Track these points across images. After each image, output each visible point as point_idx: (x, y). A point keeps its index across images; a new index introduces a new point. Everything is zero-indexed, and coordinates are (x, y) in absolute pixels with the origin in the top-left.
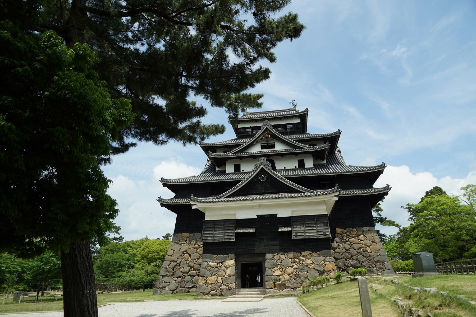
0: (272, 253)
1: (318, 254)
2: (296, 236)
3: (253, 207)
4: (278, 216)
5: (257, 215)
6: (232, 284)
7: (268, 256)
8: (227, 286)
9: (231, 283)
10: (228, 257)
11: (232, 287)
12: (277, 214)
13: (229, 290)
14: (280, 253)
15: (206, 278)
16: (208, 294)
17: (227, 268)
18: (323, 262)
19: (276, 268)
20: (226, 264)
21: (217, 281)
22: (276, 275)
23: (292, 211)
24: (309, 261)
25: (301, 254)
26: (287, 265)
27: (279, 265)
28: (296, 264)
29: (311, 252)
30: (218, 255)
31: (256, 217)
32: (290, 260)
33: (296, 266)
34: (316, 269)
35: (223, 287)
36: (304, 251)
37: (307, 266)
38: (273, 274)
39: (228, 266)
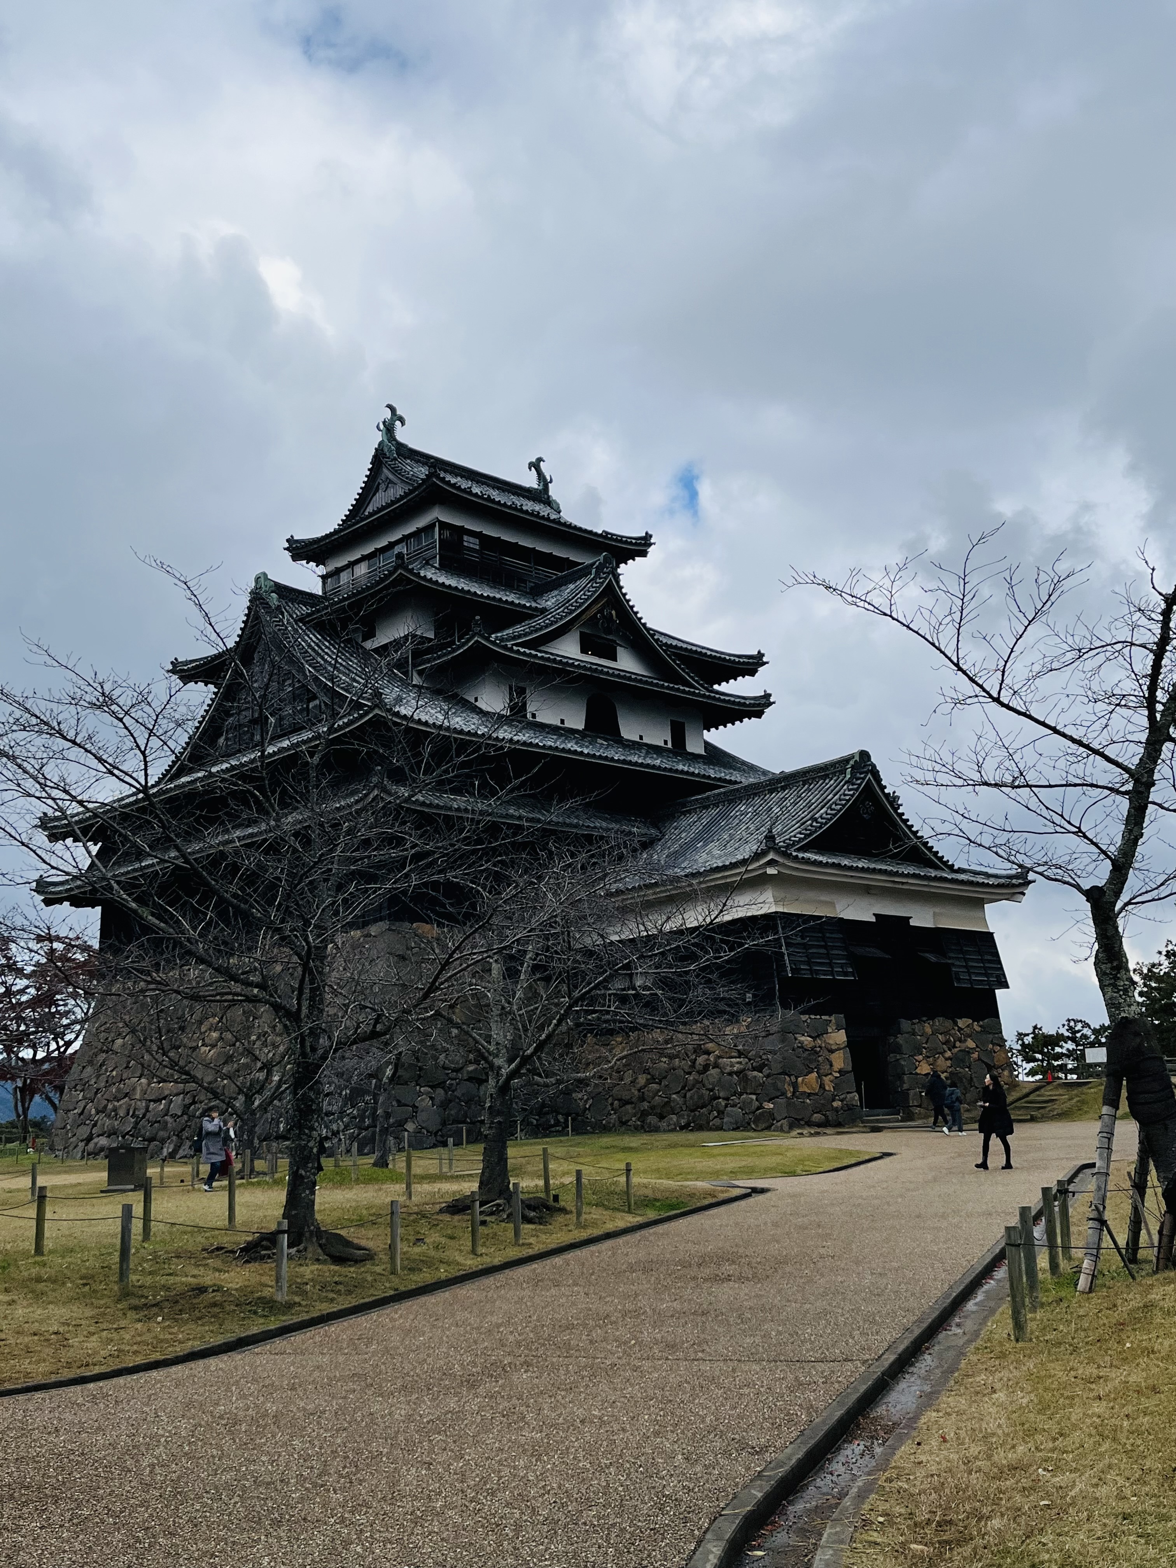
0: (910, 1018)
1: (980, 1026)
2: (959, 980)
3: (867, 891)
4: (913, 923)
5: (874, 914)
6: (851, 1095)
7: (905, 1025)
8: (842, 1101)
9: (848, 1093)
10: (830, 1021)
11: (854, 1103)
12: (911, 917)
13: (849, 1109)
14: (924, 1019)
15: (797, 1078)
16: (809, 1124)
17: (832, 1051)
18: (991, 1046)
19: (920, 1057)
20: (831, 1042)
21: (822, 1086)
22: (924, 1073)
23: (935, 914)
24: (971, 1044)
25: (956, 1024)
26: (936, 1049)
27: (924, 1048)
28: (950, 1050)
29: (970, 1021)
30: (813, 1017)
31: (873, 919)
32: (940, 1036)
33: (948, 1054)
34: (983, 1062)
35: (837, 1104)
36: (960, 1018)
37: (968, 1052)
38: (918, 1071)
39: (834, 1047)
